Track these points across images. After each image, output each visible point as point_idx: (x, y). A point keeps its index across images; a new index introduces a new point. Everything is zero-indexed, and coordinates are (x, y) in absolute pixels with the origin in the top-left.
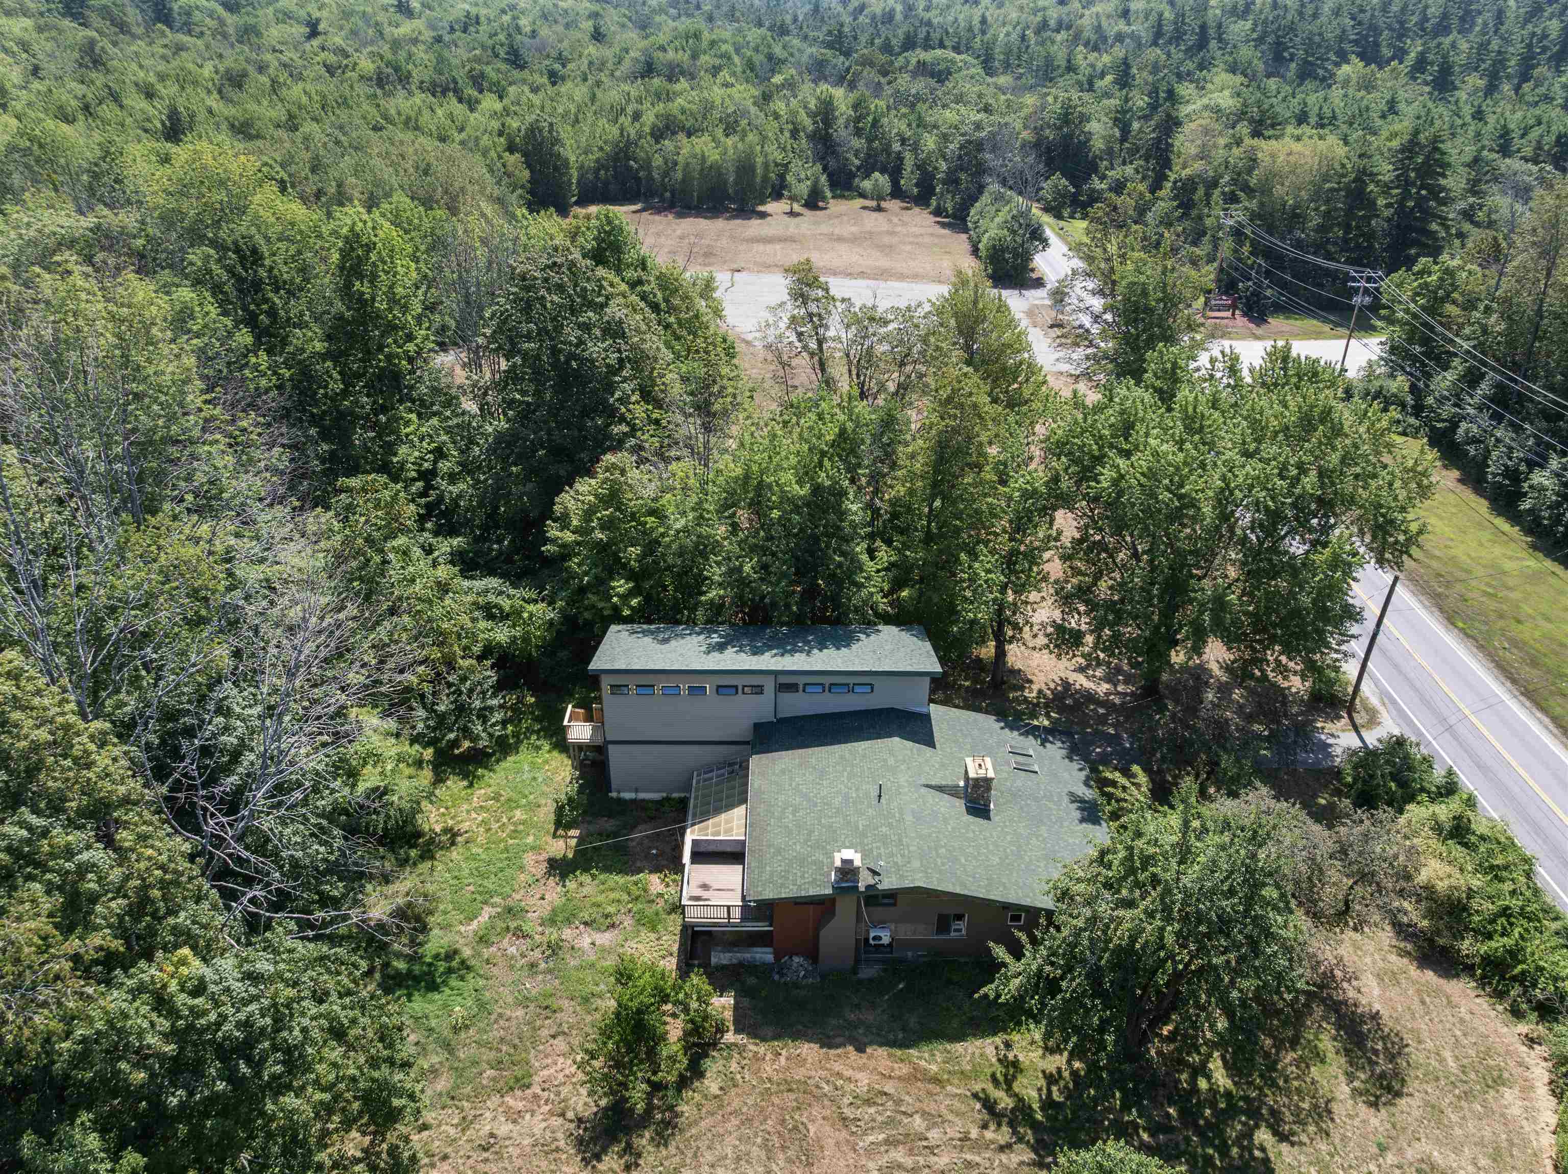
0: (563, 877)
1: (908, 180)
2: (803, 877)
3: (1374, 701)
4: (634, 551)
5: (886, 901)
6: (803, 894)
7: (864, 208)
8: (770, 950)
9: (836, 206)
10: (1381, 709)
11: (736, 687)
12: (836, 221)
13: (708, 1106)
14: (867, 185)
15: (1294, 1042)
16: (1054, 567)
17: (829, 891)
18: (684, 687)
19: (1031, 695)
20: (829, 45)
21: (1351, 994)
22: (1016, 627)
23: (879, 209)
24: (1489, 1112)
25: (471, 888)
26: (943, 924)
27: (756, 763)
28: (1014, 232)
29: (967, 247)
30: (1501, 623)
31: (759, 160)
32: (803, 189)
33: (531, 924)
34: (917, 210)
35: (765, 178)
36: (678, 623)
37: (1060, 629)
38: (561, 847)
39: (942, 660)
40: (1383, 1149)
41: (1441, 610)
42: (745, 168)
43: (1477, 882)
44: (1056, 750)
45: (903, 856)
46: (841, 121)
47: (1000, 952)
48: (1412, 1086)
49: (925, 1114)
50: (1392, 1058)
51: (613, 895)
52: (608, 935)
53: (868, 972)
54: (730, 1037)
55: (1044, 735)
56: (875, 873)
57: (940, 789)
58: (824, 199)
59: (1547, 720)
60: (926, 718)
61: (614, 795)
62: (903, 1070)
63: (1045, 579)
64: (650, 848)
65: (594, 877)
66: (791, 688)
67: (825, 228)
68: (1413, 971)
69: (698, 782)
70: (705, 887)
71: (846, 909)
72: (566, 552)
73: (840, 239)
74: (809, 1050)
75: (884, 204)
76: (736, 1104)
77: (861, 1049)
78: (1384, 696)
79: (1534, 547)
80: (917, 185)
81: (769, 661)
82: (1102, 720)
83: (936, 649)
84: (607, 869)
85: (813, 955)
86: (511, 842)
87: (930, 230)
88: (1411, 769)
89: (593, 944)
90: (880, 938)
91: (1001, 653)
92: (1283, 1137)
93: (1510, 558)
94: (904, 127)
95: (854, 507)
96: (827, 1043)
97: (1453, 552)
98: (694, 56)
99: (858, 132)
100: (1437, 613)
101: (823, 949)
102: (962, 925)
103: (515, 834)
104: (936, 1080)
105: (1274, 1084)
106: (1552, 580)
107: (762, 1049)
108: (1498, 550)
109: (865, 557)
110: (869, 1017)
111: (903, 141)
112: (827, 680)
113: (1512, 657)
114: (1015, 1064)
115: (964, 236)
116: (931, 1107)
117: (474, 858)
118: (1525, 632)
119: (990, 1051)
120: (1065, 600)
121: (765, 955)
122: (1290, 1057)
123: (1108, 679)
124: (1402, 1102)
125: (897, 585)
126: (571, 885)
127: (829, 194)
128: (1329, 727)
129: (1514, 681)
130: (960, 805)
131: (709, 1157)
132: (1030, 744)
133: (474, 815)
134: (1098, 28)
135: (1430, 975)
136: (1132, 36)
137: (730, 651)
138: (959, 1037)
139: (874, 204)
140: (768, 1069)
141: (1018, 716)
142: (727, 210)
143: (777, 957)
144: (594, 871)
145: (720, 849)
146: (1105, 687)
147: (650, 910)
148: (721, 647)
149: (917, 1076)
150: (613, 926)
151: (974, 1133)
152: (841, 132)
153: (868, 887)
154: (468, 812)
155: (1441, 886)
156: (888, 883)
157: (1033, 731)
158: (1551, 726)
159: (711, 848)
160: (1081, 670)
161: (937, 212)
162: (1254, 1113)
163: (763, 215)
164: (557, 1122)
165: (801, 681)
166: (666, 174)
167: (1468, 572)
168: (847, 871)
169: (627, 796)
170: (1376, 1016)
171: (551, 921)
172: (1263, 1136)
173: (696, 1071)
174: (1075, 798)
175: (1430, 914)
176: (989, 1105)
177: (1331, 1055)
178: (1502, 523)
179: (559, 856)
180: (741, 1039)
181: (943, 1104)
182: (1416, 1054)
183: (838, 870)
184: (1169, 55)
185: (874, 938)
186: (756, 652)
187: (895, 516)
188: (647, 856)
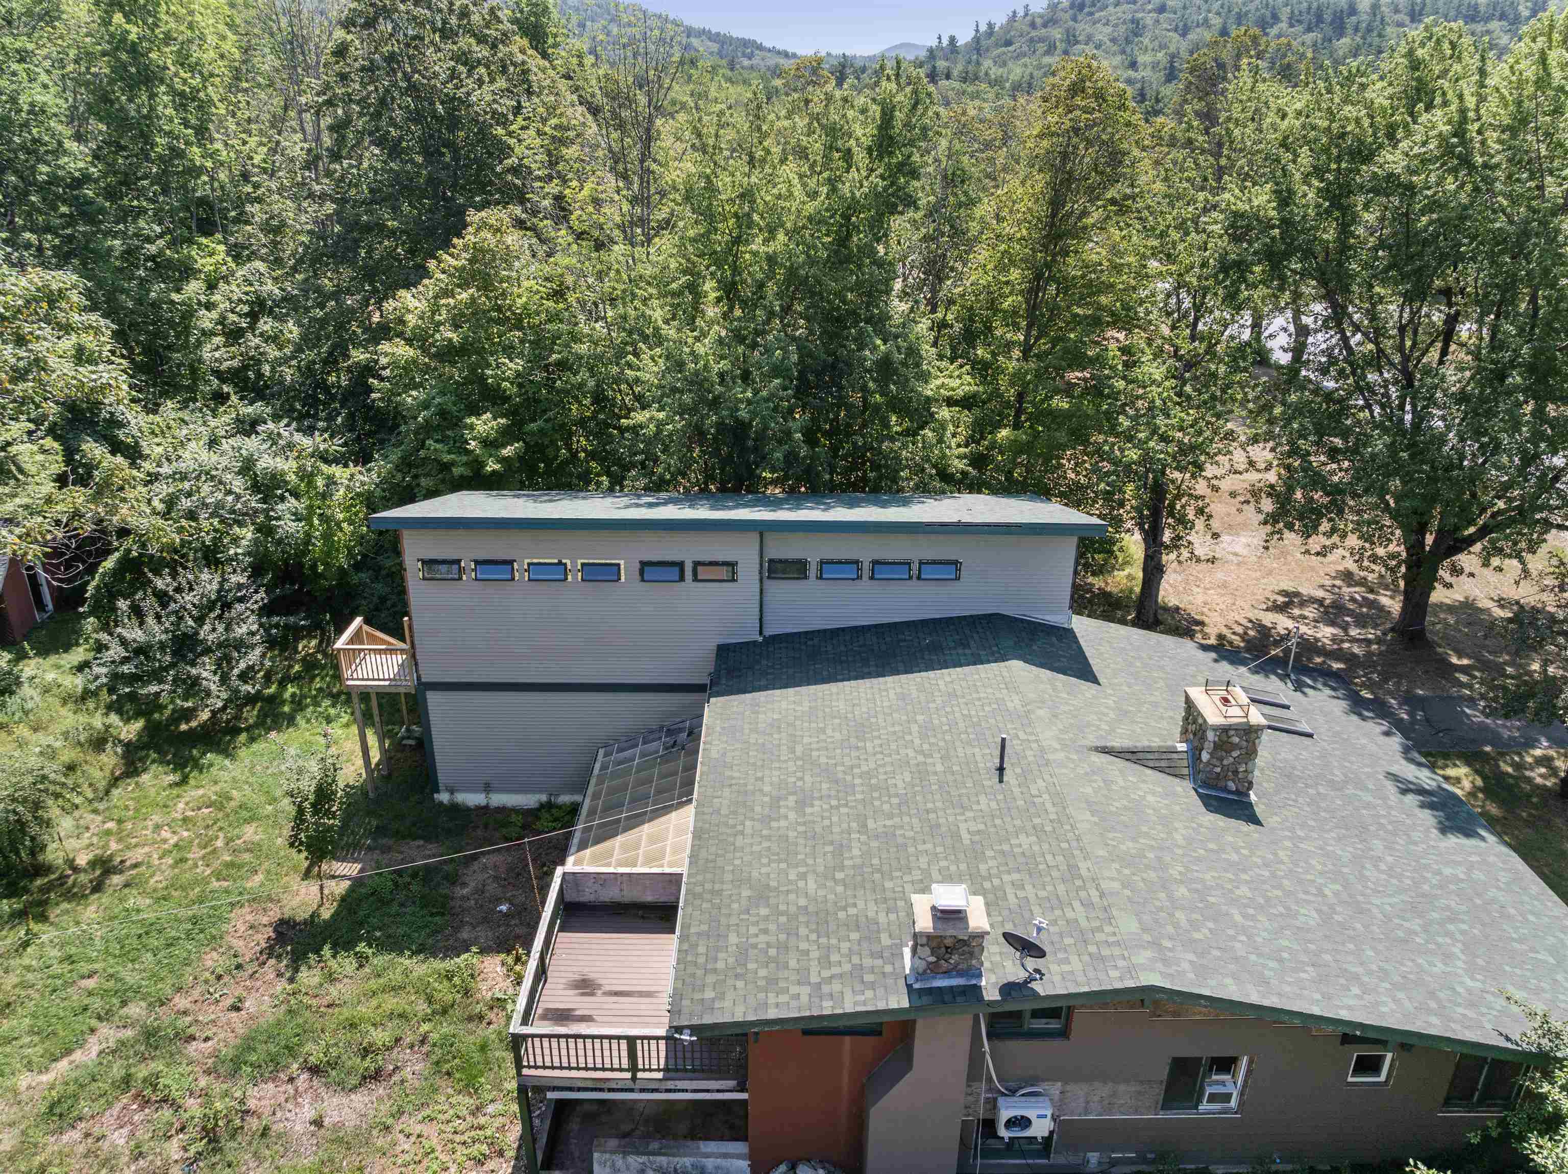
0: (297, 959)
2: (825, 962)
4: (511, 366)
5: (1039, 1024)
6: (827, 1008)
8: (740, 1147)
11: (681, 565)
17: (899, 1001)
18: (573, 568)
25: (91, 983)
26: (1184, 1080)
38: (312, 898)
45: (1088, 905)
51: (391, 1002)
52: (359, 1099)
56: (1024, 948)
60: (1064, 634)
61: (443, 797)
64: (498, 901)
65: (362, 961)
66: (795, 570)
69: (604, 767)
70: (585, 986)
71: (942, 1052)
84: (394, 944)
85: (849, 1164)
86: (215, 884)
89: (318, 1123)
90: (1024, 1122)
101: (877, 1149)
102: (1232, 1083)
112: (866, 553)
126: (309, 977)
130: (1185, 791)
133: (165, 834)
143: (759, 1168)
144: (361, 947)
145: (630, 895)
147: (469, 1038)
150: (376, 1076)
153: (1008, 989)
154: (158, 827)
156: (1060, 977)
159: (610, 894)
168: (949, 943)
169: (473, 799)
171: (236, 1061)
179: (302, 915)
183: (920, 941)
185: (1011, 1123)
186: (721, 509)
188: (487, 918)
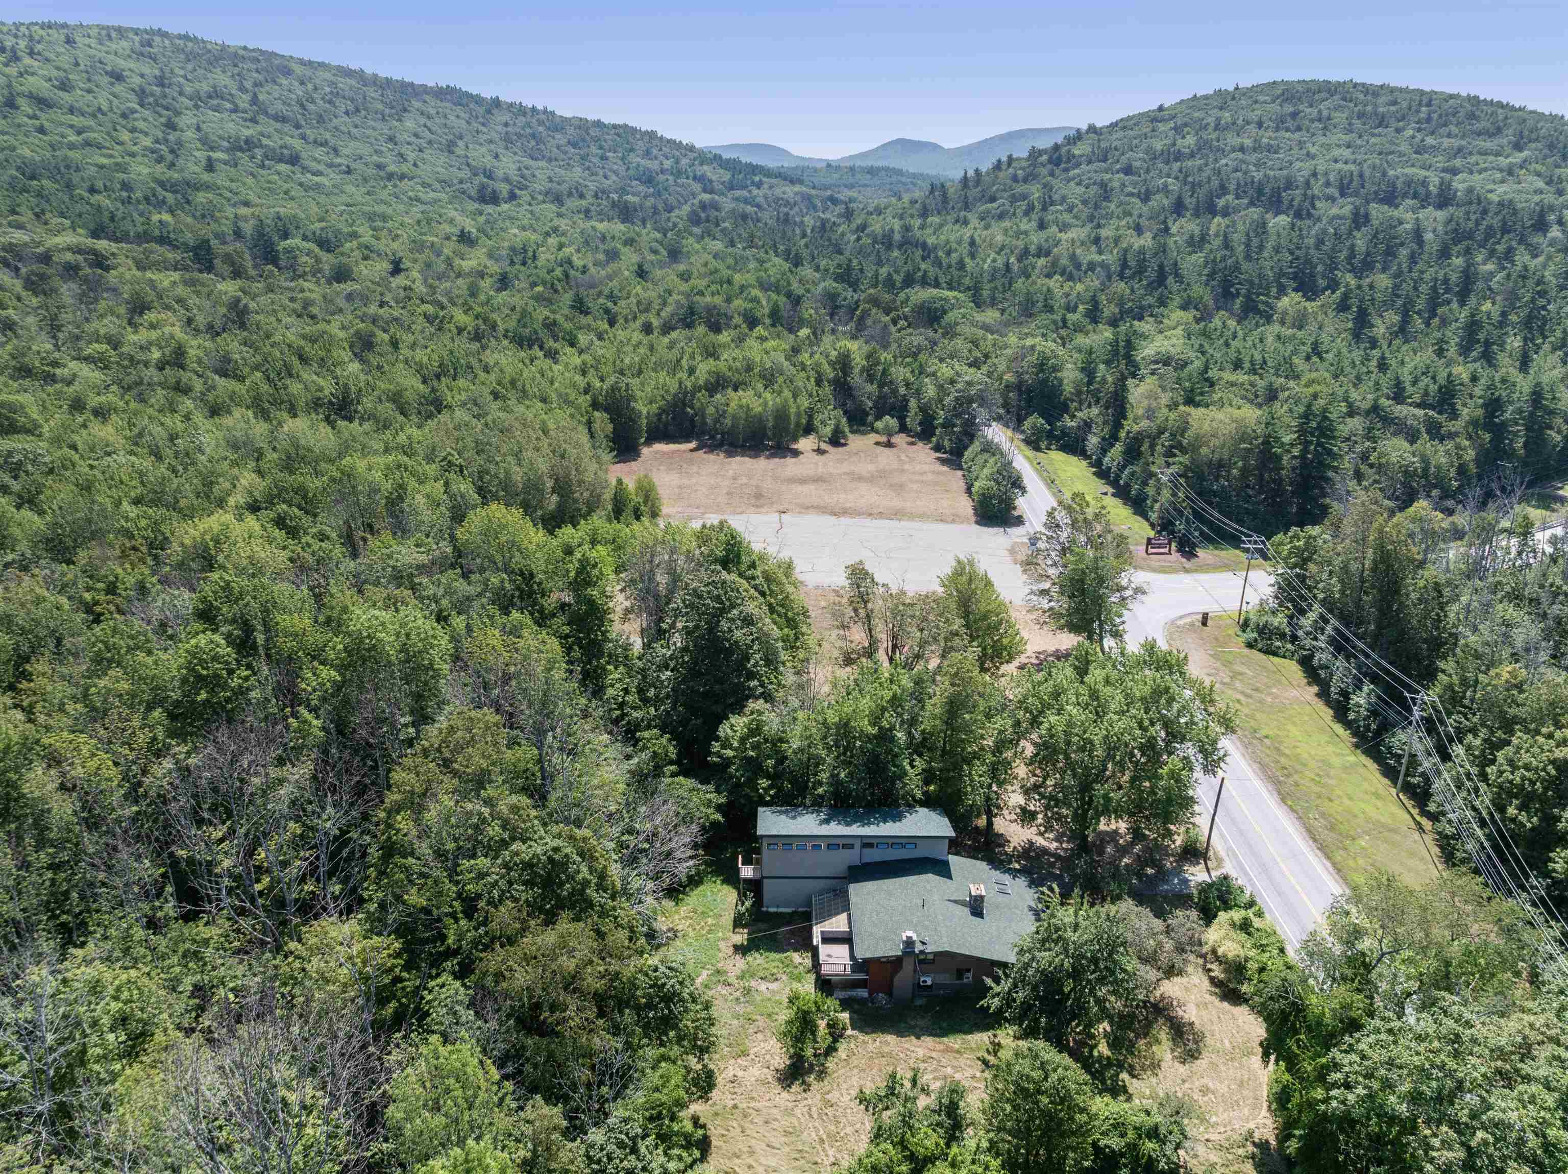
0: (744, 954)
1: (913, 419)
2: (885, 947)
3: (1222, 853)
4: (770, 762)
5: (929, 960)
6: (886, 955)
7: (877, 443)
8: (866, 991)
9: (856, 442)
10: (1226, 858)
11: (838, 845)
12: (855, 458)
13: (842, 1064)
14: (879, 425)
15: (1146, 1035)
16: (1021, 770)
17: (899, 955)
18: (809, 846)
19: (1009, 850)
20: (838, 278)
21: (1180, 1013)
22: (999, 807)
23: (889, 445)
24: (1242, 1066)
25: (693, 961)
26: (960, 973)
27: (853, 888)
28: (999, 484)
29: (962, 485)
30: (1318, 801)
31: (793, 410)
32: (828, 431)
33: (732, 979)
34: (920, 444)
35: (798, 424)
36: (796, 806)
37: (1024, 810)
38: (741, 937)
39: (955, 828)
40: (1184, 1081)
41: (1279, 793)
42: (781, 415)
43: (1252, 953)
44: (1021, 882)
45: (938, 936)
46: (857, 370)
47: (989, 981)
48: (1205, 1054)
49: (953, 1067)
50: (1196, 1043)
51: (774, 964)
52: (775, 984)
53: (919, 1002)
54: (849, 1032)
55: (1015, 873)
56: (924, 943)
57: (955, 902)
58: (845, 437)
59: (1329, 865)
60: (946, 863)
61: (768, 909)
62: (942, 1047)
63: (1016, 778)
64: (790, 939)
65: (761, 954)
66: (870, 845)
67: (845, 467)
68: (1216, 1001)
69: (816, 901)
70: (830, 957)
71: (908, 966)
72: (727, 762)
73: (860, 478)
74: (891, 1038)
75: (893, 440)
76: (856, 1063)
77: (918, 1038)
78: (1229, 849)
79: (1357, 746)
80: (920, 424)
81: (856, 830)
82: (1052, 865)
83: (951, 821)
84: (770, 950)
85: (890, 993)
86: (709, 936)
87: (932, 467)
88: (1230, 893)
89: (768, 989)
90: (926, 982)
91: (990, 823)
92: (1133, 1076)
93: (1338, 755)
94: (908, 375)
95: (901, 736)
96: (900, 1034)
97: (1299, 751)
98: (729, 300)
99: (871, 379)
100: (1276, 795)
101: (896, 992)
102: (970, 975)
103: (709, 932)
104: (958, 1052)
105: (1132, 1053)
106: (1361, 770)
107: (866, 1038)
108: (1331, 749)
109: (908, 767)
110: (921, 1023)
111: (907, 385)
112: (890, 841)
113: (1318, 824)
114: (999, 1044)
115: (960, 473)
116: (956, 1063)
117: (690, 944)
118: (1334, 808)
119: (986, 1039)
120: (1026, 792)
121: (863, 993)
122: (1143, 1041)
123: (1057, 839)
124: (1198, 1062)
125: (927, 782)
126: (749, 959)
127: (847, 430)
128: (1192, 869)
129: (1315, 840)
130: (967, 911)
131: (845, 1086)
132: (1007, 878)
133: (684, 921)
134: (1073, 257)
135: (1226, 1004)
136: (1103, 265)
137: (833, 824)
138: (970, 1032)
139: (884, 439)
140: (871, 1047)
141: (1001, 862)
142: (767, 448)
143: (870, 994)
144: (761, 951)
145: (837, 936)
146: (1055, 844)
147: (796, 972)
148: (827, 821)
149: (948, 1050)
150: (777, 979)
151: (978, 1074)
152: (856, 379)
153: (920, 952)
154: (680, 919)
155: (1230, 955)
156: (930, 949)
157: (1008, 871)
158: (1331, 869)
159: (830, 936)
160: (1041, 834)
161: (938, 448)
162: (1120, 1066)
163: (796, 453)
164: (766, 1071)
165: (874, 841)
166: (717, 421)
167: (1305, 765)
168: (909, 943)
169: (772, 910)
170: (1191, 1024)
171: (741, 977)
172: (1124, 1076)
173: (831, 1050)
174: (1031, 909)
175: (1225, 971)
176: (985, 1063)
177: (1164, 1041)
178: (1339, 729)
179: (739, 944)
180: (855, 1033)
181: (962, 1062)
182: (1209, 1040)
183: (904, 942)
184: (1133, 290)
185: (923, 982)
186: (848, 824)
187: (925, 739)
188: (790, 944)
